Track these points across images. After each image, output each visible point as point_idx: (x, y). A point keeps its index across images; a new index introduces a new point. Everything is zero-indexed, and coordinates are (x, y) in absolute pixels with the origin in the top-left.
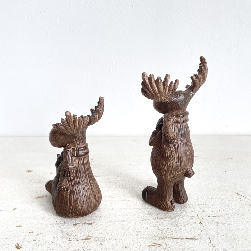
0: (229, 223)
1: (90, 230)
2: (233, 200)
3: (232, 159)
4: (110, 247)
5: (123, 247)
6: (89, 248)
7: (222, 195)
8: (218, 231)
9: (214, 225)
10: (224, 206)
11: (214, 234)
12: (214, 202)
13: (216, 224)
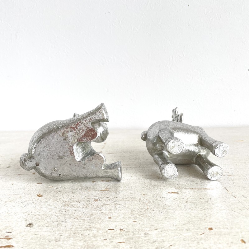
0: (244, 179)
1: (108, 184)
2: (246, 165)
3: (243, 141)
4: (129, 195)
5: (141, 194)
6: (108, 195)
7: (235, 163)
8: (235, 184)
9: (230, 181)
10: (238, 169)
11: (230, 186)
12: (228, 167)
13: (231, 180)
